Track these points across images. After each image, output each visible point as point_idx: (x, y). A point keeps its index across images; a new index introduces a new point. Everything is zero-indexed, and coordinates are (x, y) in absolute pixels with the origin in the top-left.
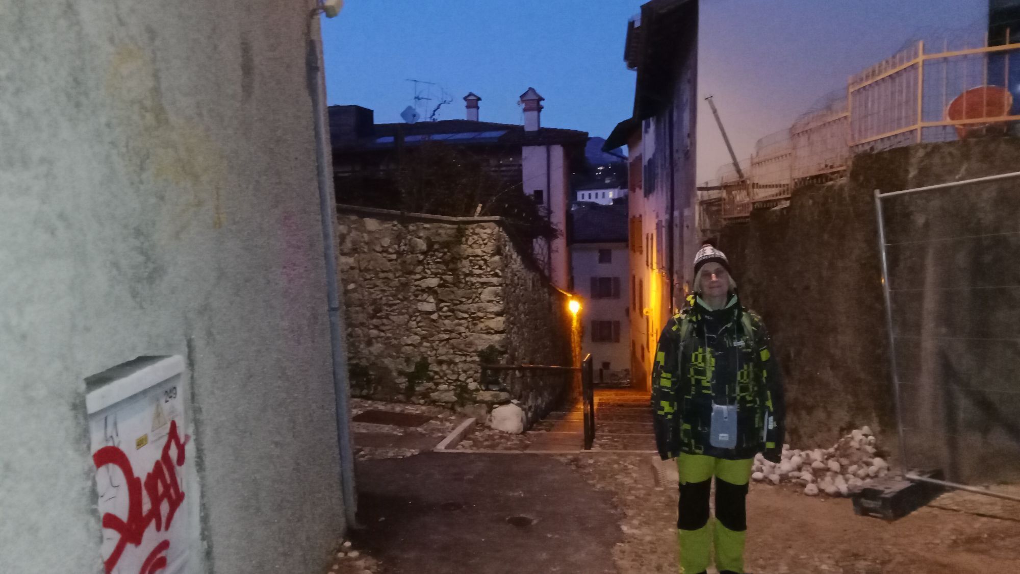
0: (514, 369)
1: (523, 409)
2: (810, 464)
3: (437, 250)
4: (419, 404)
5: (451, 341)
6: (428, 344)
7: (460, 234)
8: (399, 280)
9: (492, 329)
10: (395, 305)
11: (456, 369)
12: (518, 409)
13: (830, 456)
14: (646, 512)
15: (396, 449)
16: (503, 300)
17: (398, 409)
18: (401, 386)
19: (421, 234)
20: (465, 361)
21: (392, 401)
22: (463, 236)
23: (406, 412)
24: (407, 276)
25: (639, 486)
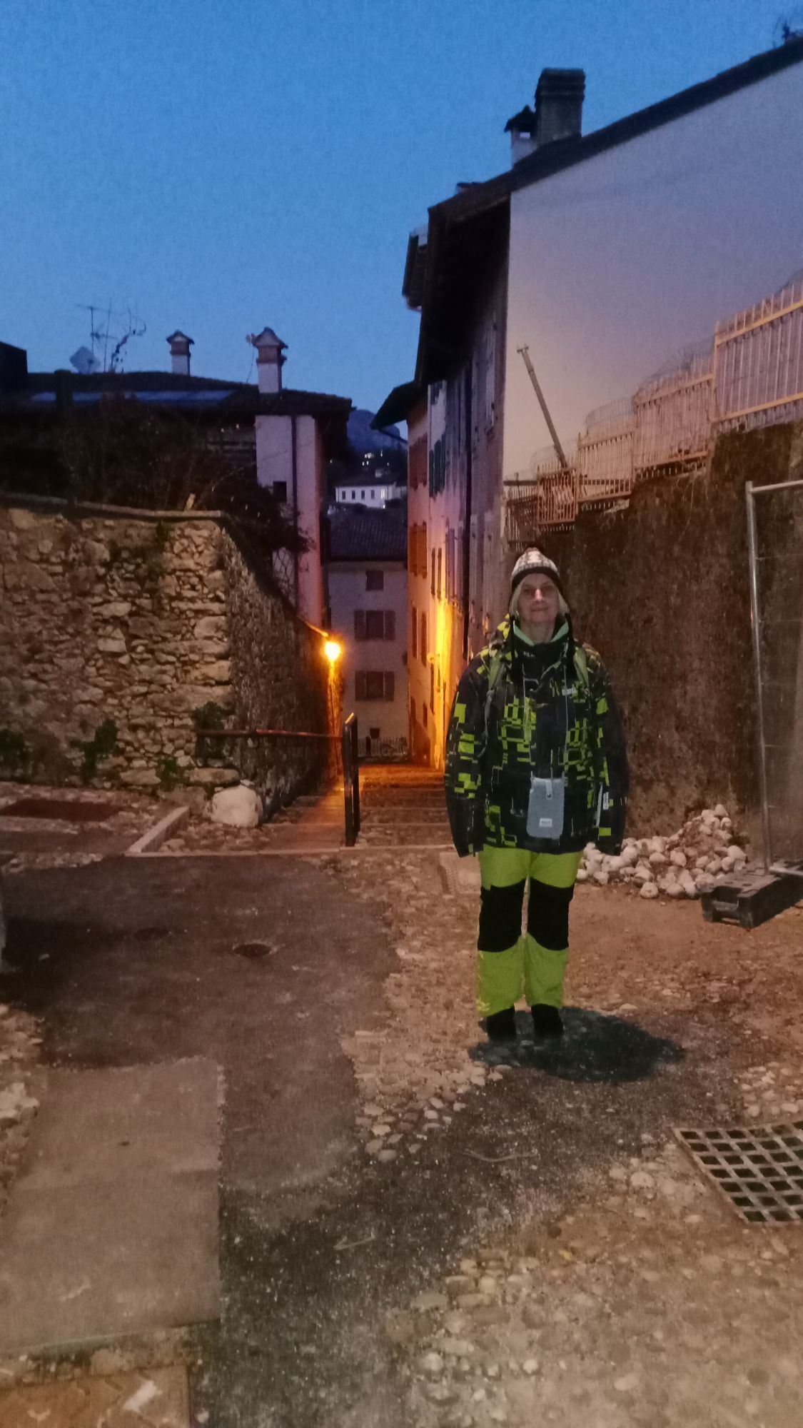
0: (246, 737)
1: (258, 793)
2: (648, 857)
3: (126, 560)
4: (104, 788)
5: (150, 697)
6: (115, 702)
7: (161, 538)
8: (68, 606)
9: (212, 679)
10: (62, 642)
11: (158, 737)
12: (252, 793)
13: (673, 846)
14: (431, 929)
15: (68, 854)
16: (228, 636)
17: (70, 796)
18: (74, 763)
19: (101, 536)
20: (173, 724)
21: (60, 785)
22: (165, 539)
23: (82, 800)
24: (81, 599)
25: (422, 894)
